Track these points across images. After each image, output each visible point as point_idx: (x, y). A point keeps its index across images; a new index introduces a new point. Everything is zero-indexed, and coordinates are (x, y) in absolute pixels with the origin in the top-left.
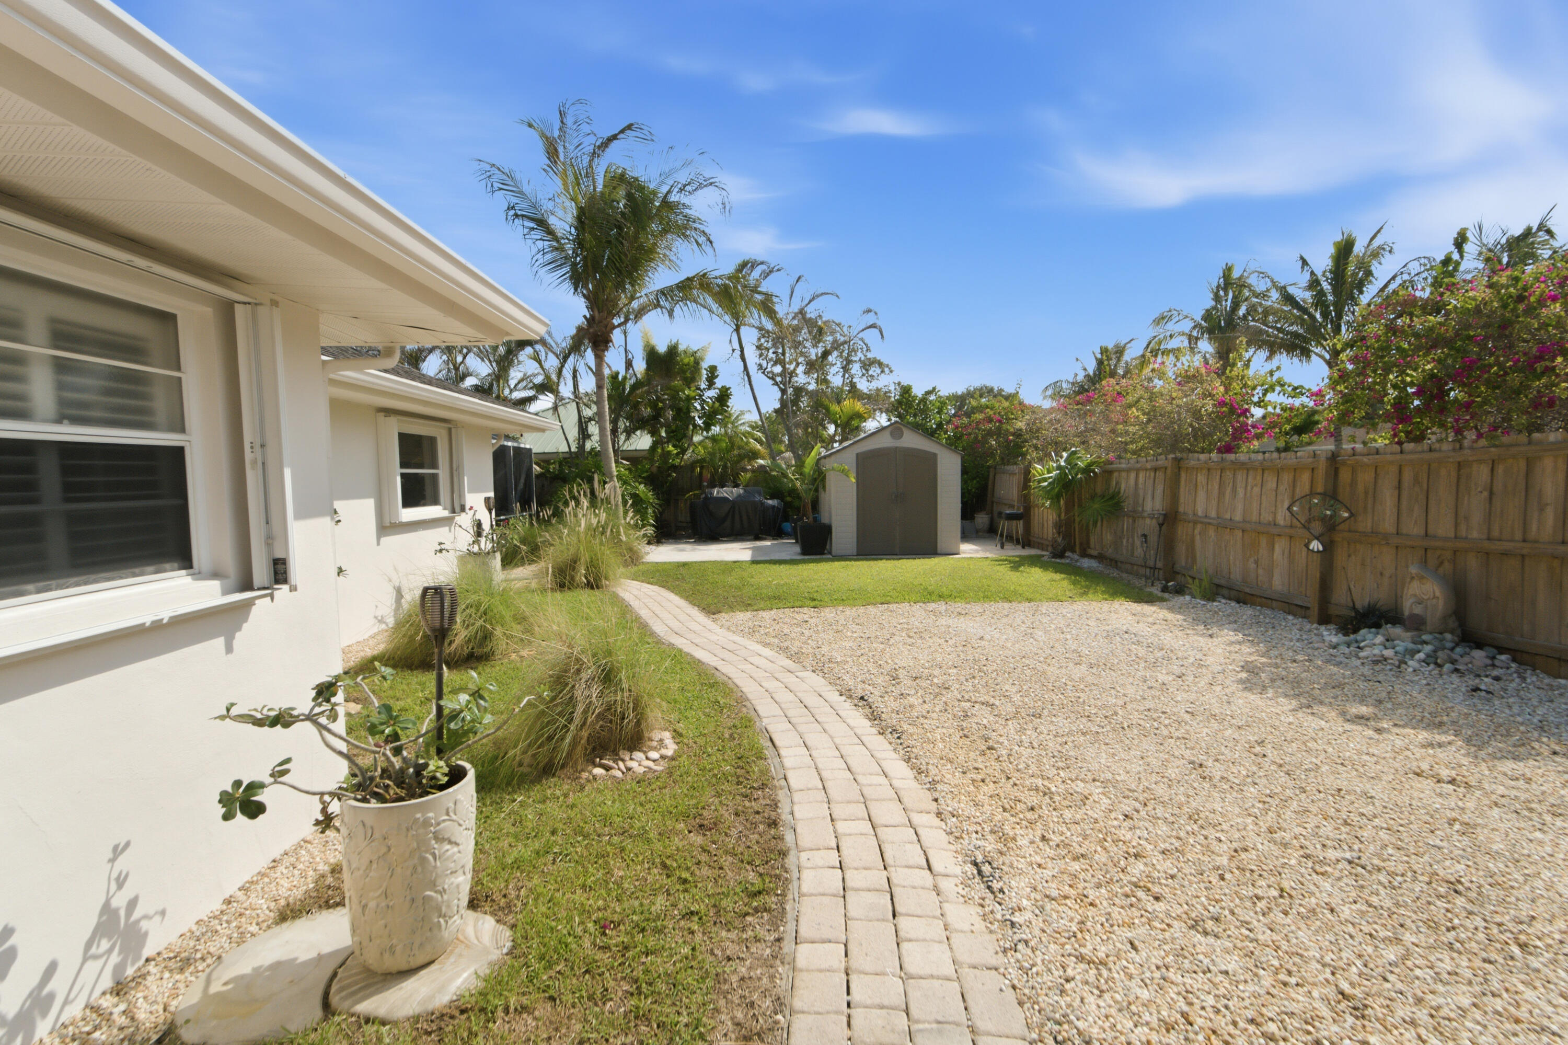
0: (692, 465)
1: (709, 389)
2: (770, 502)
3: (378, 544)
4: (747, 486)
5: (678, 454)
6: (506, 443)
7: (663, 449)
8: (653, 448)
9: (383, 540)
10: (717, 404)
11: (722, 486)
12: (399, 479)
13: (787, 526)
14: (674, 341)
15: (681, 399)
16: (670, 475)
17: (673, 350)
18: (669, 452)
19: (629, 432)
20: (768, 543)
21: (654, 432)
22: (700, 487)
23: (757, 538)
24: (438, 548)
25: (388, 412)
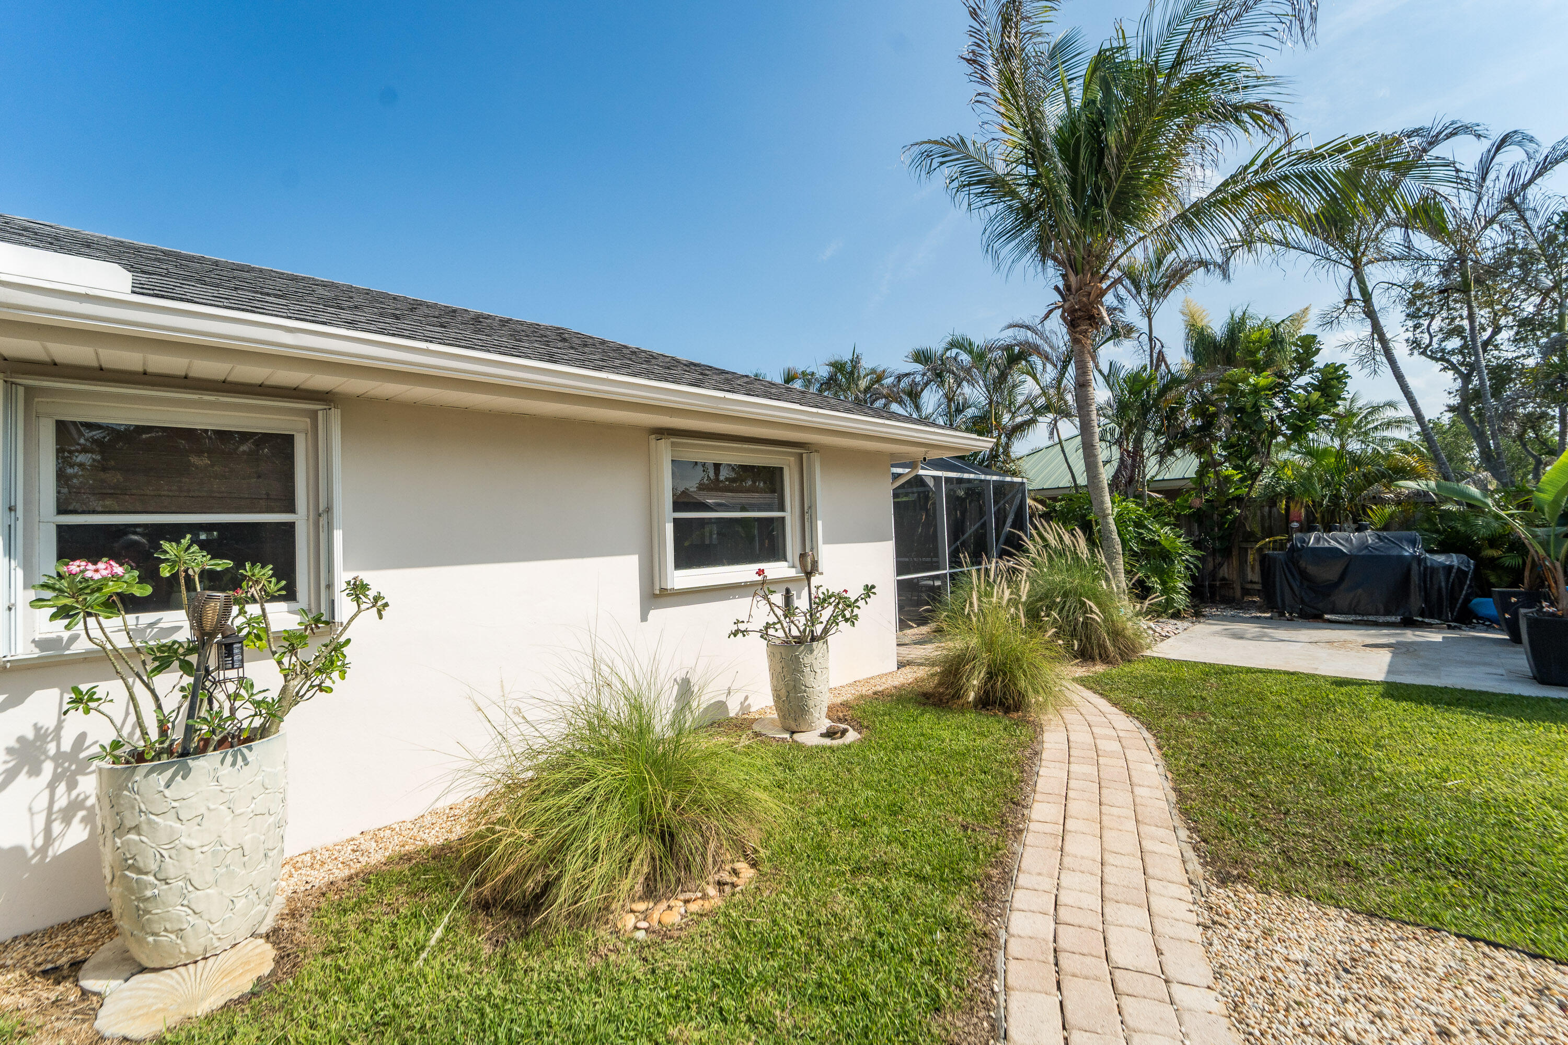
0: (1272, 499)
1: (1301, 373)
2: (1441, 558)
3: (644, 618)
4: (1386, 528)
5: (1242, 480)
6: (921, 472)
7: (1217, 473)
8: (1202, 471)
9: (653, 614)
10: (1316, 395)
11: (1328, 528)
12: (669, 528)
13: (1486, 606)
14: (1238, 314)
15: (1243, 394)
16: (1230, 512)
17: (1235, 328)
18: (1227, 479)
19: (1165, 452)
20: (1436, 637)
21: (1200, 450)
22: (1287, 530)
23: (1408, 623)
24: (735, 628)
25: (662, 432)
